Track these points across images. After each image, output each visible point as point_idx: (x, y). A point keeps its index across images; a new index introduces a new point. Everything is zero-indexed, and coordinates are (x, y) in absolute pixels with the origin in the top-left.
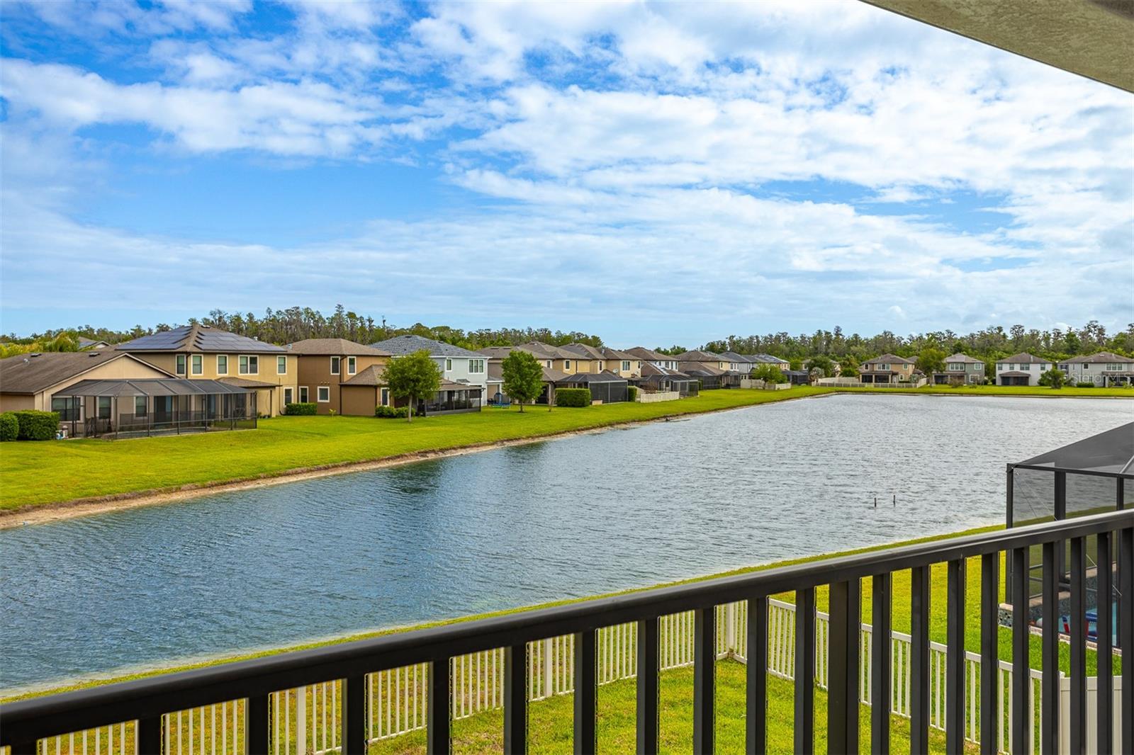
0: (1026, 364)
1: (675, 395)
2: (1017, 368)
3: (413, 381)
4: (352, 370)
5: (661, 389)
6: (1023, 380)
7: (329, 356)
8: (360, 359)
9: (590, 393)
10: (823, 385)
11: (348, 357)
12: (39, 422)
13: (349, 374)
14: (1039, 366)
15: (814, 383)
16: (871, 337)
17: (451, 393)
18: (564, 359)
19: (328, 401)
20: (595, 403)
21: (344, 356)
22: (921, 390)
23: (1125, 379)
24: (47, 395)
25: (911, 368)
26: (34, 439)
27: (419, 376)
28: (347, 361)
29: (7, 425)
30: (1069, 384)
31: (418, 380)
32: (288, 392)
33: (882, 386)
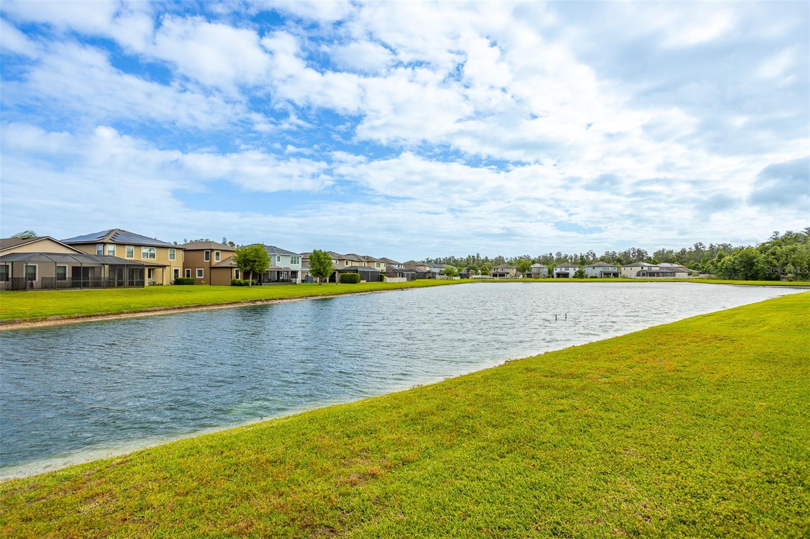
0: (567, 268)
1: (405, 279)
2: (563, 270)
3: (252, 261)
4: (218, 259)
5: (396, 277)
6: (566, 275)
7: (203, 250)
8: (223, 253)
9: (359, 275)
10: (475, 278)
11: (215, 251)
13: (215, 261)
14: (573, 269)
15: (470, 278)
16: (493, 258)
18: (345, 260)
19: (203, 277)
20: (362, 281)
21: (212, 250)
22: (522, 280)
23: (610, 274)
25: (515, 270)
27: (256, 259)
28: (214, 253)
30: (586, 277)
31: (255, 261)
32: (176, 271)
33: (503, 279)
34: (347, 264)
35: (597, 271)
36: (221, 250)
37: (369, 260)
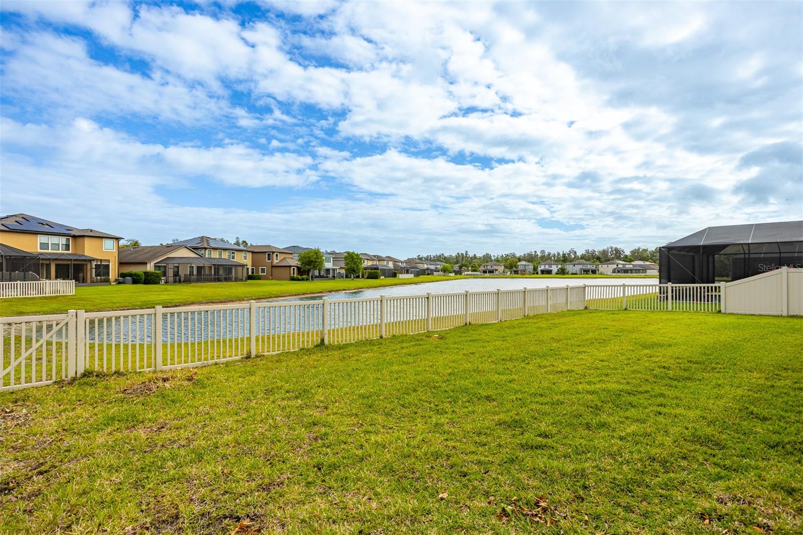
0: (550, 265)
1: (411, 276)
2: (547, 267)
4: (277, 260)
5: (406, 273)
6: (549, 272)
7: (266, 252)
8: (281, 254)
9: (379, 272)
10: (467, 275)
11: (275, 253)
13: (275, 261)
14: (555, 266)
15: (463, 274)
16: (481, 255)
19: (265, 274)
20: (381, 277)
21: (273, 252)
22: (509, 276)
23: (589, 271)
24: (152, 264)
25: (503, 267)
26: (151, 283)
27: (316, 260)
28: (275, 255)
30: (568, 274)
32: (248, 269)
33: (492, 275)
35: (577, 268)
37: (380, 259)
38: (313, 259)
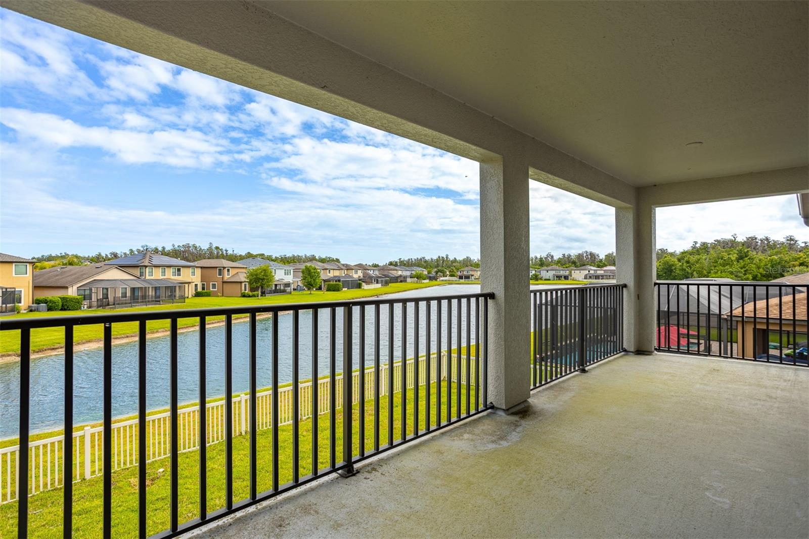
1: (379, 285)
3: (261, 279)
4: (228, 274)
5: (372, 283)
7: (217, 267)
8: (233, 269)
9: (341, 284)
10: (442, 280)
11: (227, 268)
12: (72, 301)
13: (227, 276)
15: (438, 280)
16: (461, 259)
17: (276, 285)
18: (327, 269)
19: (216, 290)
20: (344, 289)
21: (224, 268)
24: (75, 288)
25: (479, 273)
26: (70, 310)
27: (264, 277)
28: (226, 270)
29: (55, 303)
31: (264, 279)
32: (196, 285)
33: (468, 281)
34: (329, 273)
35: (551, 274)
36: (231, 267)
37: (348, 268)
38: (261, 276)
